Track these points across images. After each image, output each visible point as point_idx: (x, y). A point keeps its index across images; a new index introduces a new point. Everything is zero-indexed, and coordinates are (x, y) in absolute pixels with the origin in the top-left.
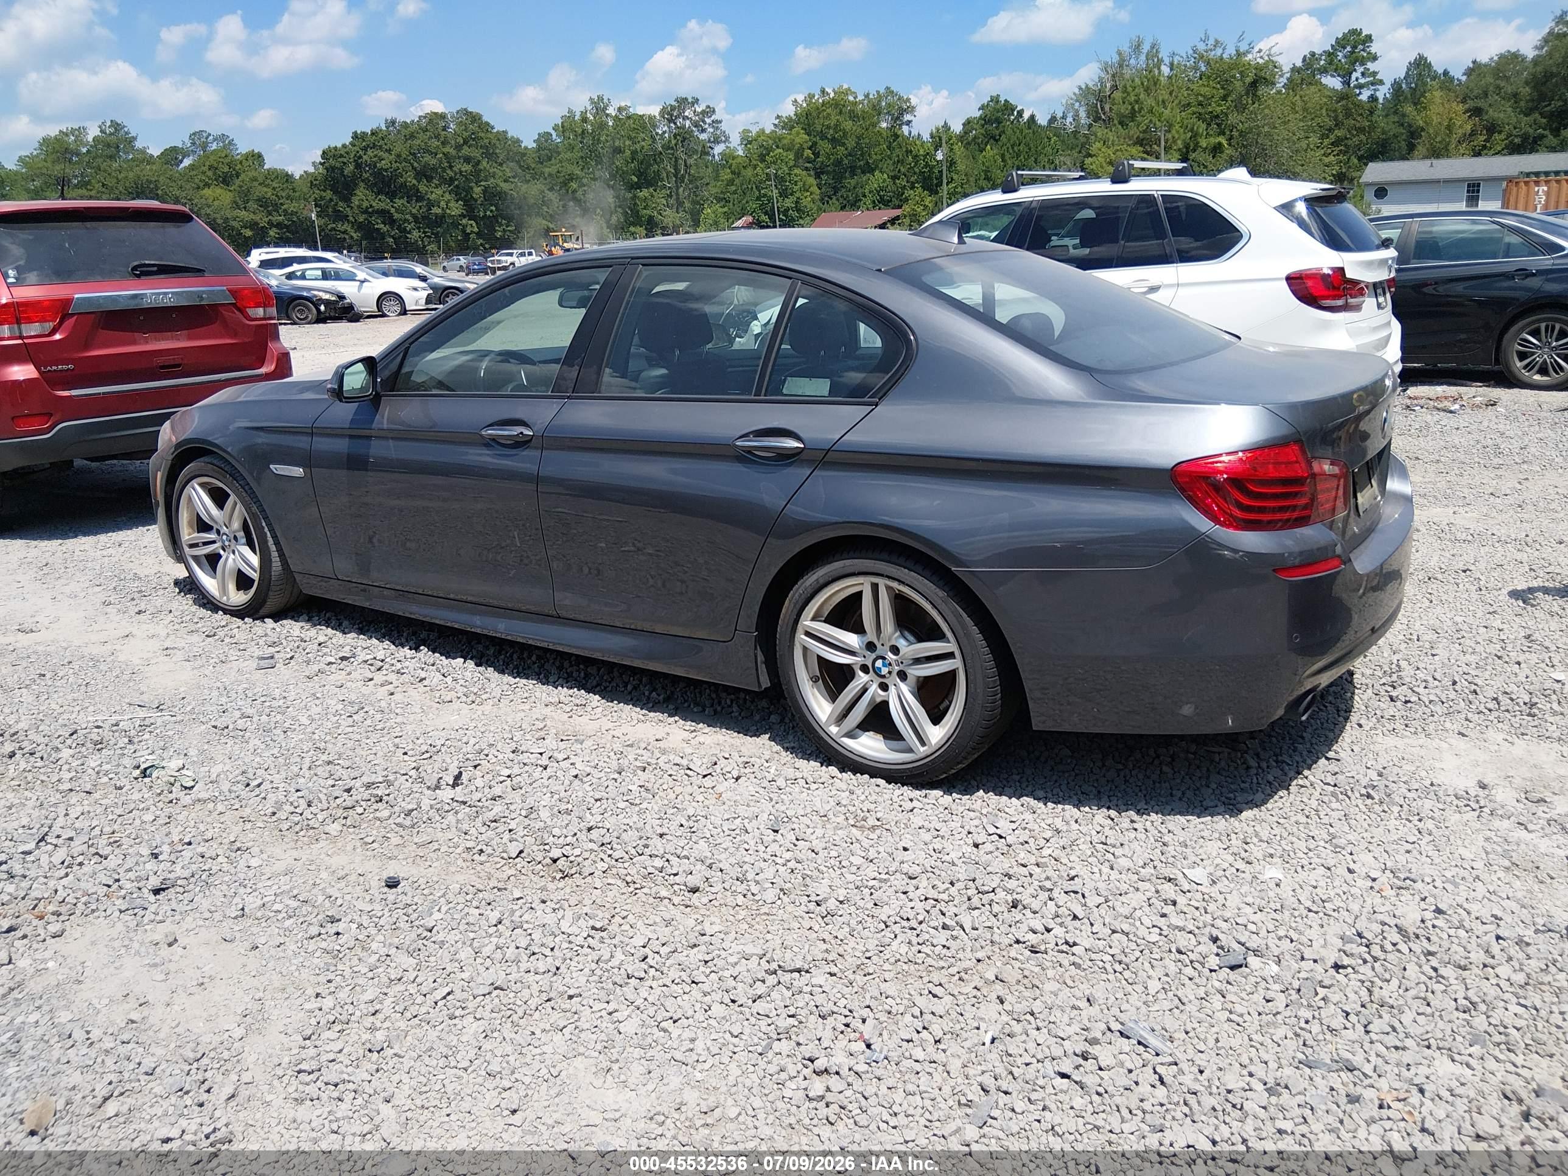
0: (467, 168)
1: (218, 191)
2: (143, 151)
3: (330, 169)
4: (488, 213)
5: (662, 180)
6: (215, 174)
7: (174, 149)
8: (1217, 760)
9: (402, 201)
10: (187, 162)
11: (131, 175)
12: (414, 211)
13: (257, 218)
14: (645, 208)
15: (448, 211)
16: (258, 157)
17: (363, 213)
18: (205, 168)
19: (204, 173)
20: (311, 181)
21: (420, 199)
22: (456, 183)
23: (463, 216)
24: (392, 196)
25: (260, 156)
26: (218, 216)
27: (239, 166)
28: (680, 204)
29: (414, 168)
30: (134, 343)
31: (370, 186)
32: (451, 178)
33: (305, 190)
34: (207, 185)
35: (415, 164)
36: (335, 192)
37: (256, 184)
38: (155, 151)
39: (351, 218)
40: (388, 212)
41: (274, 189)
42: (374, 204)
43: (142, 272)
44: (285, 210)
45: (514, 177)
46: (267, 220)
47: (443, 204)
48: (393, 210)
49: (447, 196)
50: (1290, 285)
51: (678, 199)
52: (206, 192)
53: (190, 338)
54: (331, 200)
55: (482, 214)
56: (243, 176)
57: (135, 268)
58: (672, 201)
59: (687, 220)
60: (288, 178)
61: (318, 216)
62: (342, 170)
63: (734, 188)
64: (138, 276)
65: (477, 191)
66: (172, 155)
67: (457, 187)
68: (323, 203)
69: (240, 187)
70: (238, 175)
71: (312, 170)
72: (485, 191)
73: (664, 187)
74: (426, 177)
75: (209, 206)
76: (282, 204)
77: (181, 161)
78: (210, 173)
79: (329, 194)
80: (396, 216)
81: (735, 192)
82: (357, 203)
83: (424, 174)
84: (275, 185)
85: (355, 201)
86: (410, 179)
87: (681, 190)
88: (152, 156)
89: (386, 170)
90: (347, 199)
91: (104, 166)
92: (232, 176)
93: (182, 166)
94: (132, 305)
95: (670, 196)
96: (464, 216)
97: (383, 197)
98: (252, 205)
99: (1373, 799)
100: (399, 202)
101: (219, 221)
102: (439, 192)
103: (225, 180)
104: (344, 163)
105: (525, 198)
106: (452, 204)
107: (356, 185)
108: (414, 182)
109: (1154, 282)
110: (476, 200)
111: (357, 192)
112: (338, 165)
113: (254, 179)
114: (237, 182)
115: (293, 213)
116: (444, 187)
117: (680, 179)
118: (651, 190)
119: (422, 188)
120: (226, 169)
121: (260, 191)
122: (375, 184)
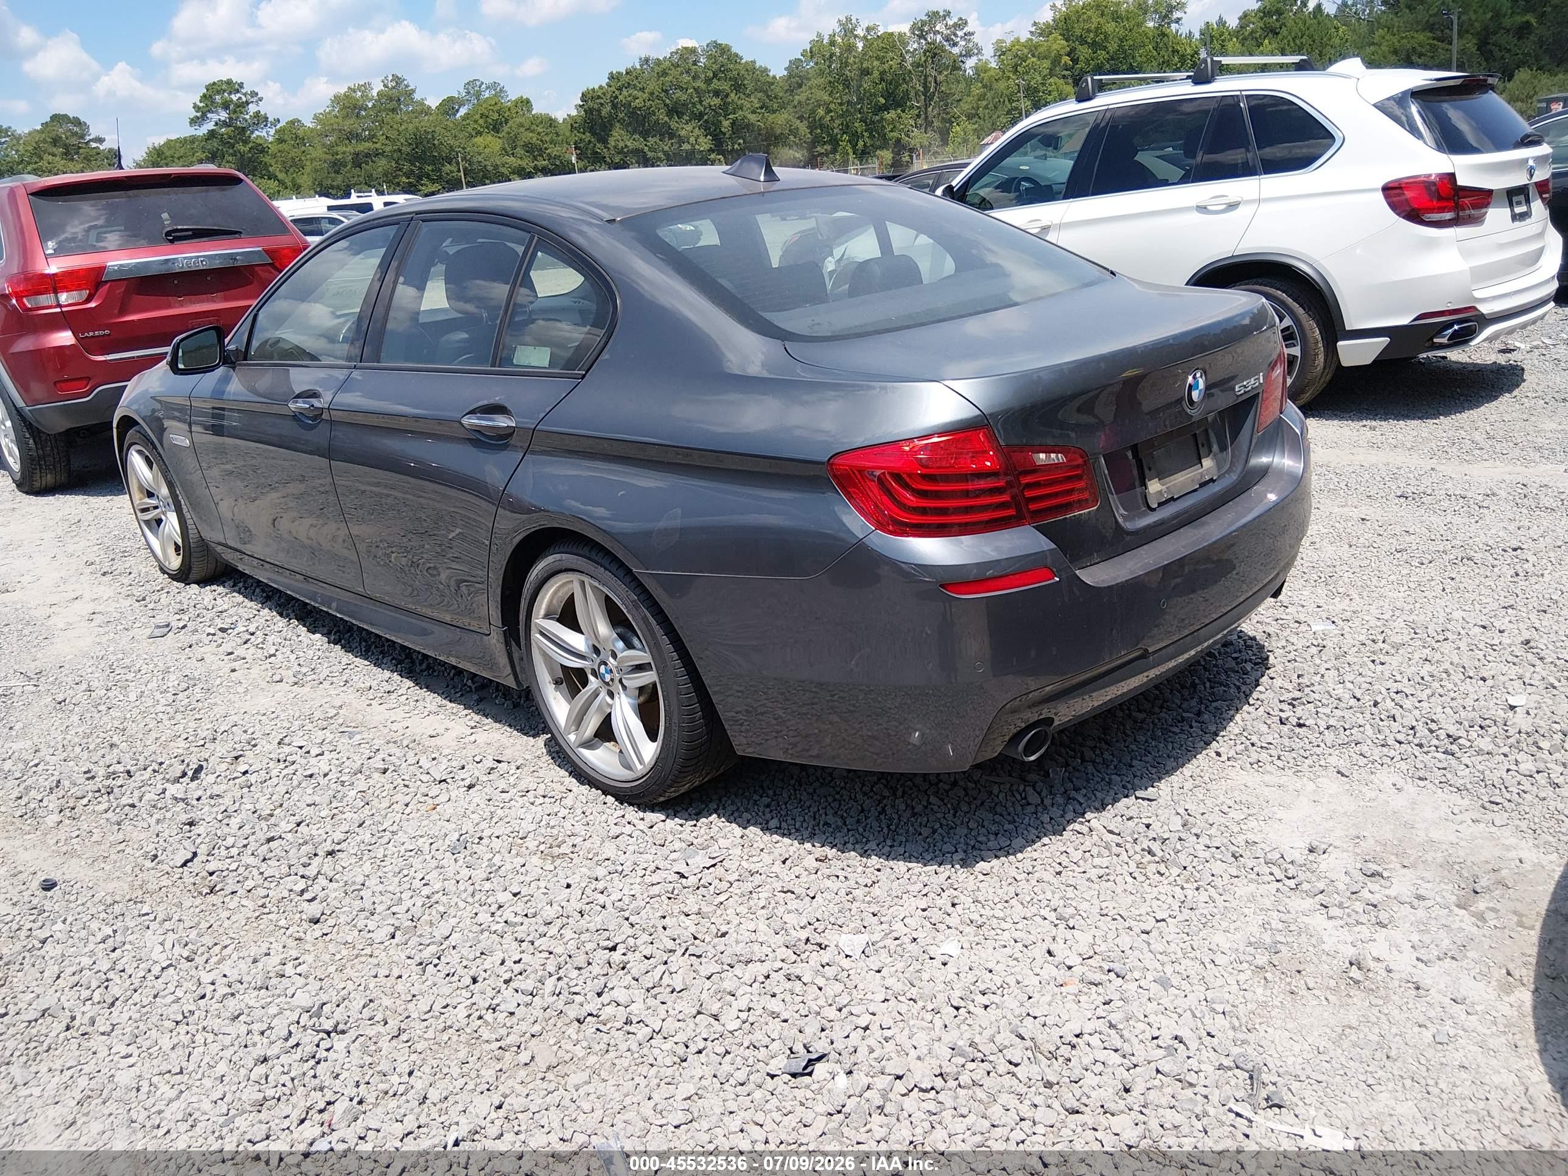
0: (716, 101)
1: (489, 138)
2: (421, 103)
3: (589, 112)
4: (736, 146)
5: (910, 99)
6: (486, 122)
7: (451, 99)
8: (996, 791)
9: (655, 139)
10: (463, 111)
11: (411, 126)
12: (666, 148)
13: (524, 163)
14: (892, 131)
15: (697, 147)
16: (526, 103)
17: (619, 153)
18: (477, 117)
19: (476, 121)
20: (573, 125)
21: (672, 136)
22: (706, 117)
23: (711, 151)
24: (645, 135)
25: (528, 101)
26: (487, 163)
27: (508, 113)
28: (929, 123)
29: (666, 105)
30: (169, 306)
31: (625, 126)
32: (701, 113)
33: (568, 134)
34: (479, 133)
35: (668, 101)
36: (594, 133)
37: (523, 130)
38: (433, 102)
39: (608, 160)
40: (642, 151)
41: (539, 134)
42: (629, 144)
43: (174, 237)
44: (549, 154)
45: (762, 108)
46: (532, 165)
47: (692, 140)
48: (646, 148)
49: (697, 131)
50: (1386, 197)
51: (926, 117)
52: (478, 140)
53: (226, 299)
54: (590, 142)
55: (730, 148)
56: (510, 123)
57: (168, 234)
58: (919, 121)
59: (935, 140)
60: (551, 122)
61: (579, 158)
62: (599, 111)
63: (984, 103)
64: (172, 241)
65: (726, 123)
66: (449, 106)
67: (706, 121)
68: (582, 145)
69: (509, 133)
70: (506, 122)
71: (574, 113)
72: (733, 124)
73: (912, 107)
74: (677, 113)
75: (480, 154)
76: (546, 149)
77: (457, 111)
78: (481, 121)
79: (587, 136)
80: (650, 154)
81: (986, 107)
82: (613, 144)
83: (675, 110)
84: (540, 130)
85: (612, 142)
86: (662, 117)
87: (930, 109)
88: (429, 107)
89: (640, 109)
90: (604, 141)
91: (387, 119)
92: (501, 123)
93: (458, 115)
94: (163, 270)
95: (919, 116)
96: (713, 151)
97: (637, 136)
98: (519, 151)
99: (1154, 855)
100: (652, 140)
101: (490, 168)
102: (689, 127)
103: (496, 128)
104: (602, 104)
105: (772, 128)
106: (701, 140)
107: (612, 125)
108: (666, 119)
109: (1233, 199)
110: (724, 134)
111: (614, 133)
112: (596, 106)
113: (521, 125)
114: (506, 129)
115: (557, 157)
116: (694, 123)
117: (929, 99)
118: (899, 111)
119: (674, 125)
120: (496, 116)
121: (527, 136)
122: (630, 124)
